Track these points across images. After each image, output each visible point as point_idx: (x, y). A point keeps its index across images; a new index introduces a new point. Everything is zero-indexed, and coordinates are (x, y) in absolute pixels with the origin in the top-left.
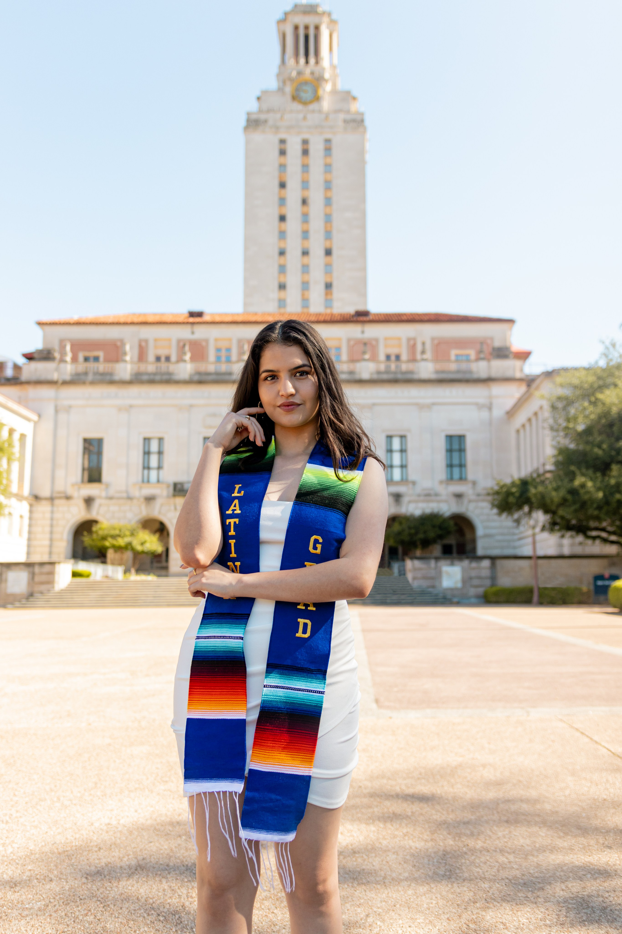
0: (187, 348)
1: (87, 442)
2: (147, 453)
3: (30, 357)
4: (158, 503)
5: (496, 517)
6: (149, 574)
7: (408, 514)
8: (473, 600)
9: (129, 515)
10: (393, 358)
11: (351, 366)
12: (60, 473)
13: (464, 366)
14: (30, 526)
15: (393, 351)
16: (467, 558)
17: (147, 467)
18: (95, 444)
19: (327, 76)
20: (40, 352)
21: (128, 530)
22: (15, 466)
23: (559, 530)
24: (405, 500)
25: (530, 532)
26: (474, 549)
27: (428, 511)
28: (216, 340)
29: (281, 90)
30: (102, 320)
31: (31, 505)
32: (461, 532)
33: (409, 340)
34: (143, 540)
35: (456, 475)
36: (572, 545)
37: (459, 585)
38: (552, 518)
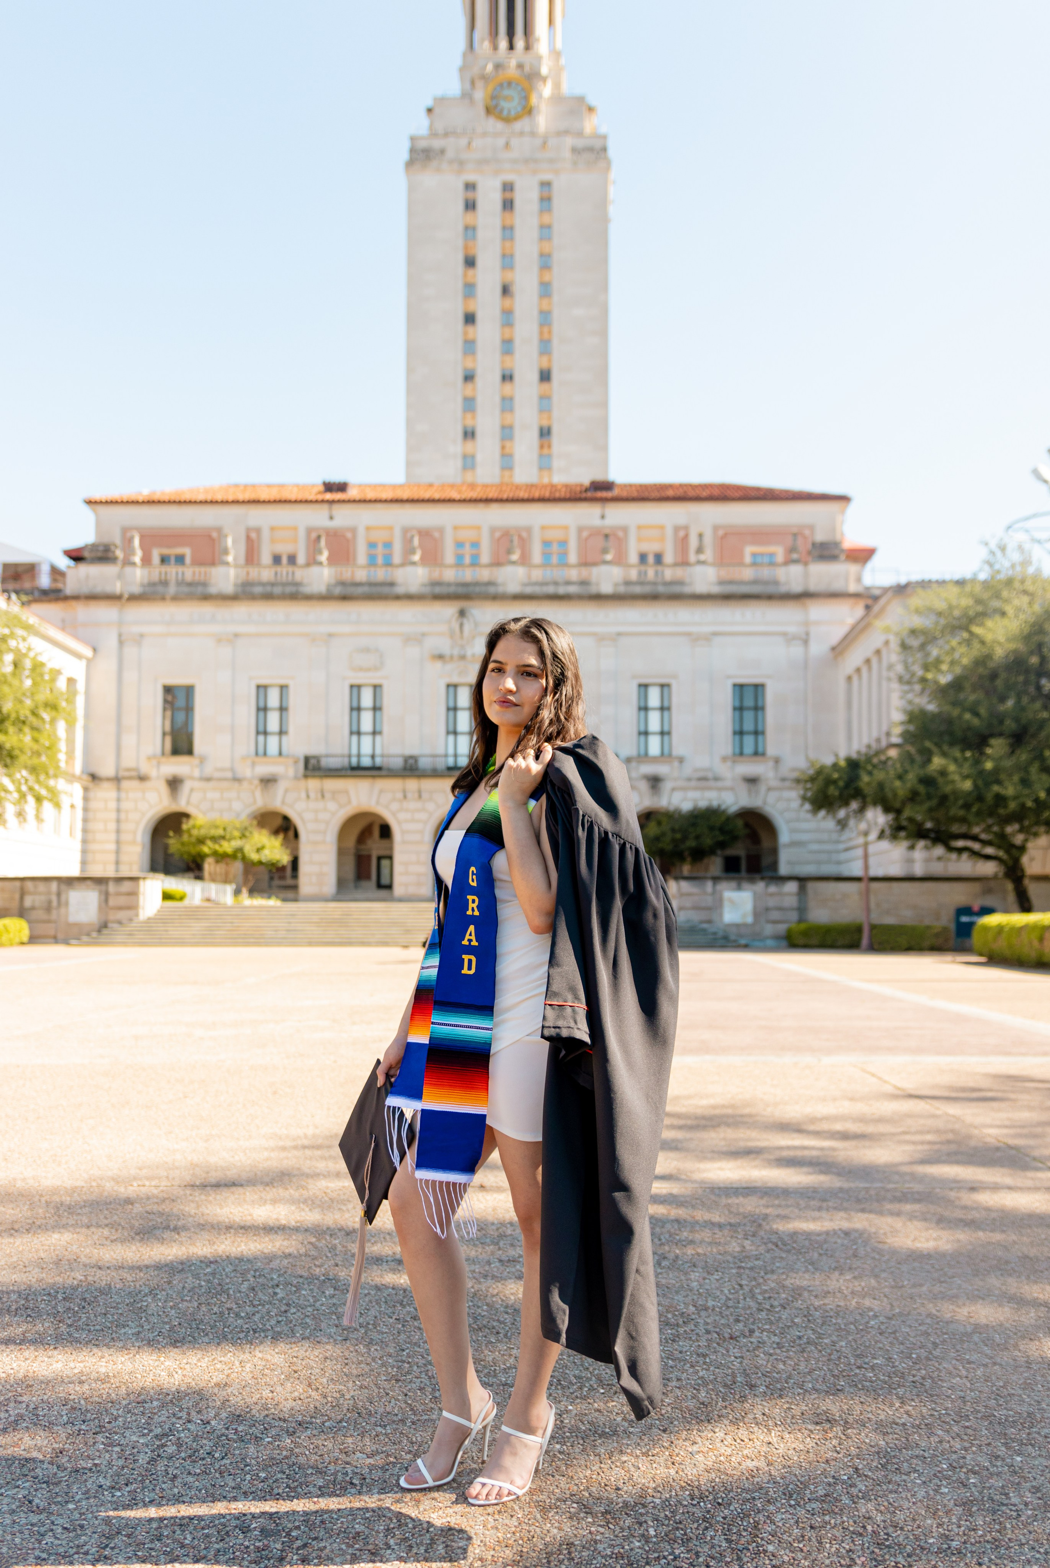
0: (323, 542)
1: (168, 690)
2: (262, 710)
3: (76, 556)
4: (281, 787)
5: (809, 816)
6: (269, 897)
7: (672, 808)
8: (770, 942)
9: (237, 806)
10: (651, 559)
11: (585, 572)
12: (129, 740)
13: (766, 573)
14: (85, 820)
15: (651, 548)
16: (762, 878)
17: (262, 732)
18: (182, 694)
19: (545, 69)
20: (94, 547)
21: (237, 829)
23: (907, 838)
24: (667, 786)
25: (861, 840)
26: (774, 865)
27: (703, 804)
28: (368, 529)
29: (467, 96)
30: (187, 497)
31: (86, 789)
32: (754, 838)
33: (677, 529)
34: (259, 845)
35: (749, 748)
36: (927, 861)
37: (750, 919)
38: (896, 819)
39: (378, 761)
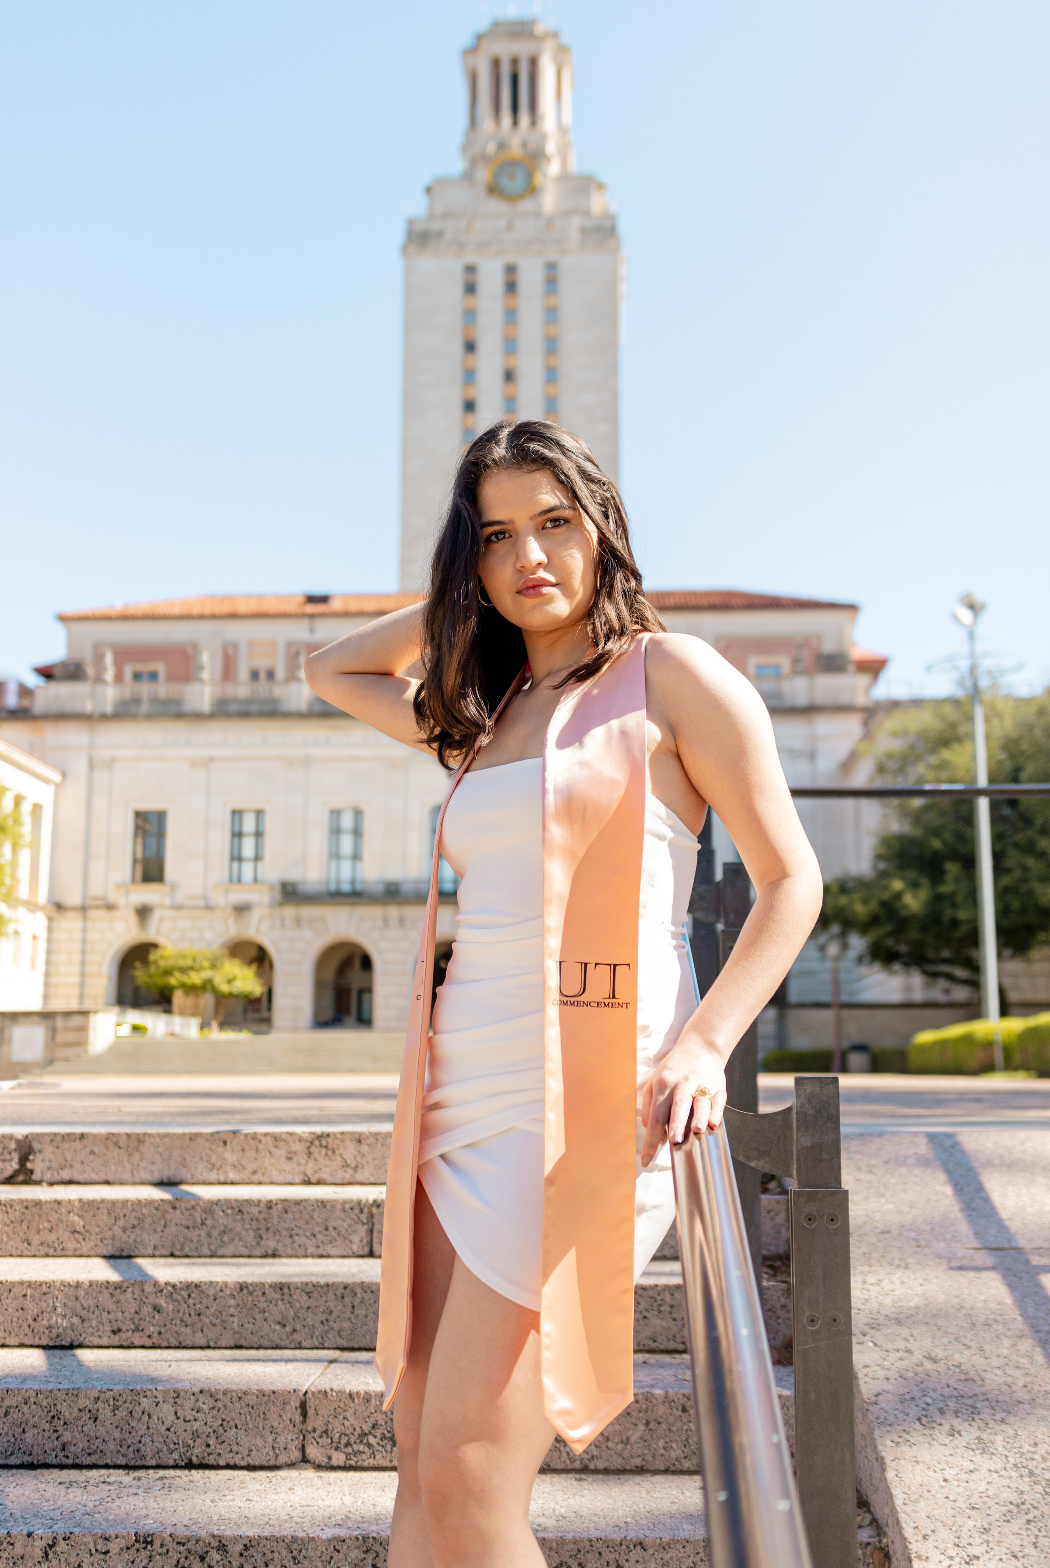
1: (140, 816)
2: (237, 835)
3: (47, 673)
4: (255, 916)
6: (240, 1030)
9: (209, 935)
12: (97, 868)
14: (49, 952)
17: (237, 857)
18: (154, 820)
19: (551, 148)
20: (64, 664)
21: (207, 959)
22: (25, 856)
29: (468, 176)
30: (162, 610)
31: (50, 919)
34: (231, 976)
36: (906, 987)
39: (358, 887)
